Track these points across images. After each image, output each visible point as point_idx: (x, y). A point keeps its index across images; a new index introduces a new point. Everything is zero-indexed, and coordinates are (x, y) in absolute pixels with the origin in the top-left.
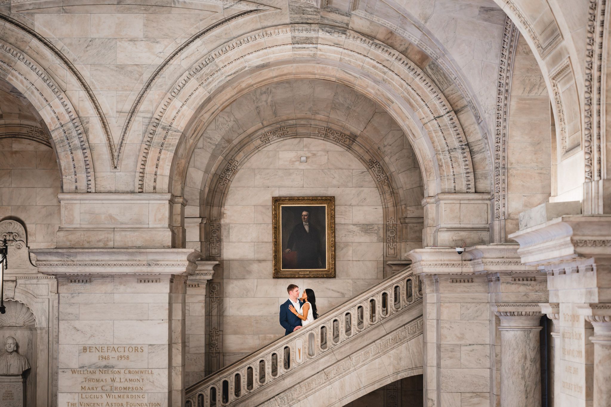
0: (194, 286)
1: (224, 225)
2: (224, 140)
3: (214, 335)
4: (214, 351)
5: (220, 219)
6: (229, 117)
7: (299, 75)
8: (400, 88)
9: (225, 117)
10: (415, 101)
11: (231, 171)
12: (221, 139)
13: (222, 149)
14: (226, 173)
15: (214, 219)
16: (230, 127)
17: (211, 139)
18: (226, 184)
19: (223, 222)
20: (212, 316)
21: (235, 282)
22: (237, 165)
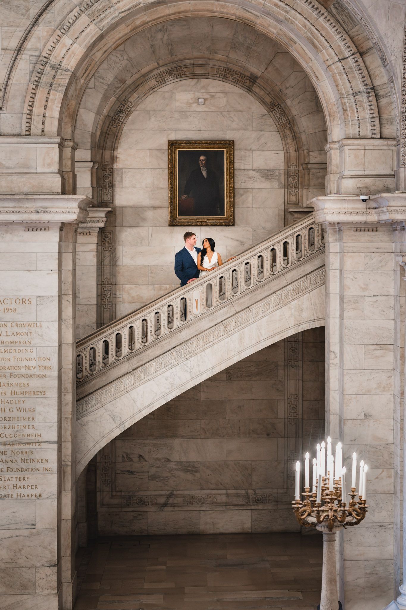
0: (85, 234)
1: (117, 170)
2: (117, 80)
3: (107, 286)
4: (107, 302)
5: (113, 164)
6: (122, 56)
7: (197, 13)
8: (304, 28)
9: (118, 56)
10: (318, 42)
11: (124, 113)
12: (114, 79)
13: (114, 89)
14: (119, 115)
15: (106, 163)
16: (123, 66)
17: (103, 79)
18: (119, 127)
19: (115, 166)
20: (104, 265)
21: (129, 230)
22: (131, 107)
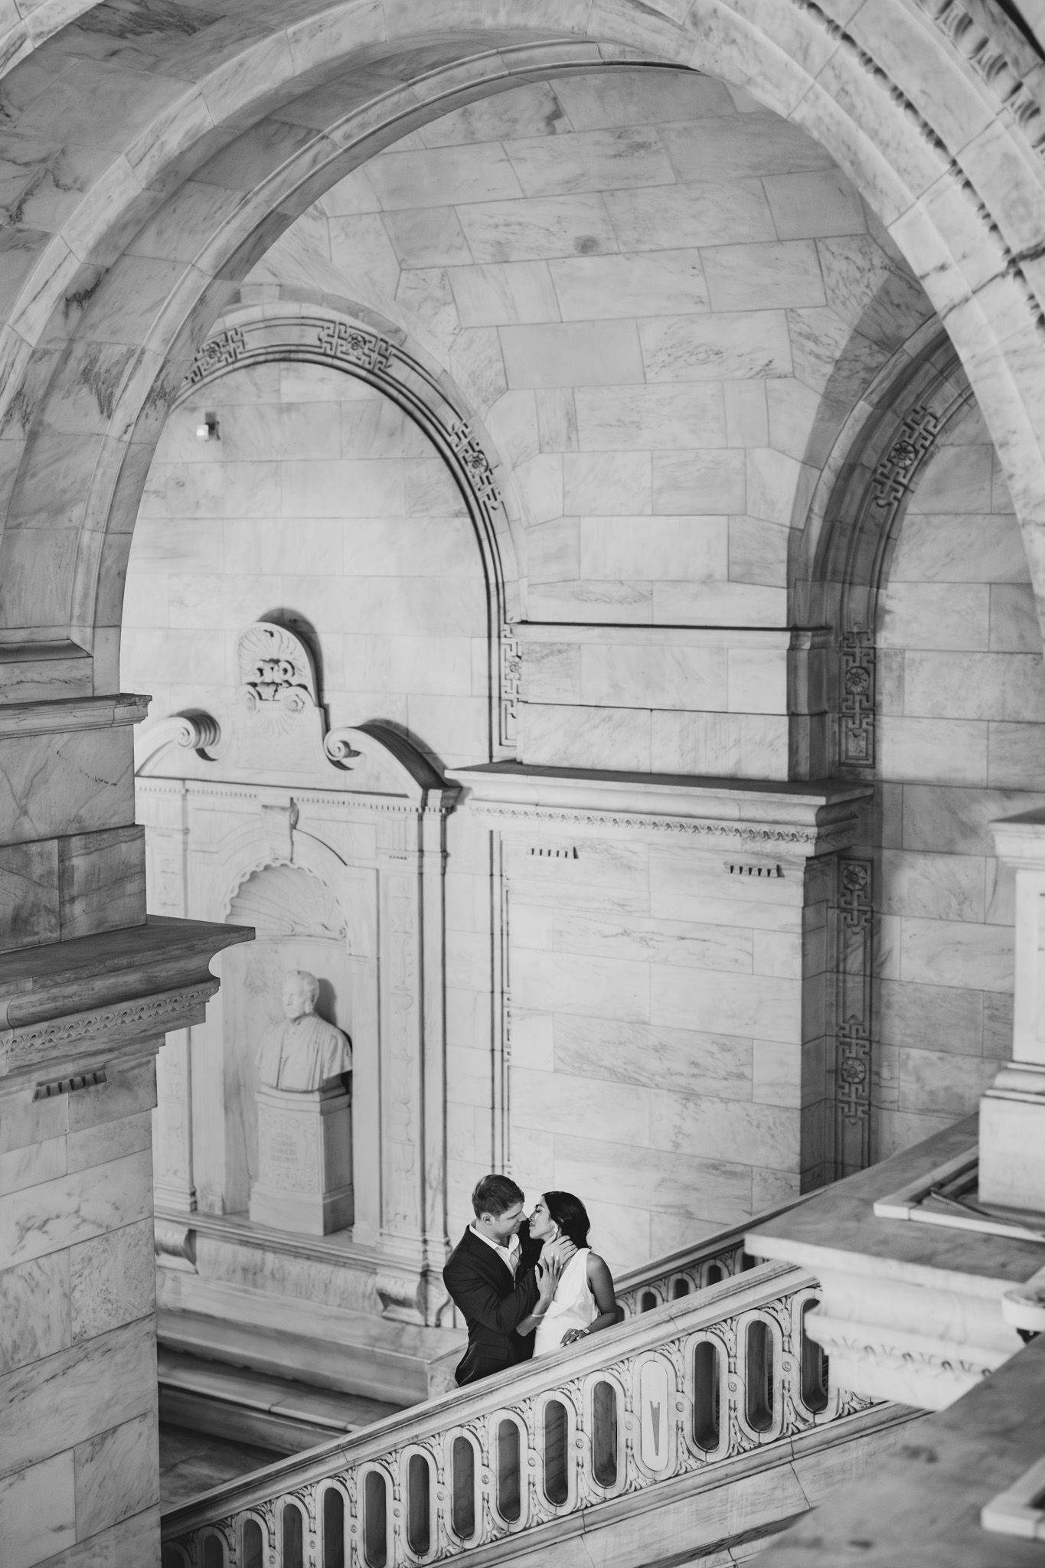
0: (764, 872)
1: (887, 655)
2: (867, 342)
3: (854, 1041)
4: (853, 1098)
5: (874, 632)
6: (864, 254)
9: (852, 255)
11: (912, 456)
12: (852, 338)
13: (862, 374)
14: (895, 461)
15: (855, 630)
16: (875, 290)
17: (815, 340)
18: (896, 503)
19: (886, 640)
20: (844, 972)
21: (921, 862)
22: (935, 431)
